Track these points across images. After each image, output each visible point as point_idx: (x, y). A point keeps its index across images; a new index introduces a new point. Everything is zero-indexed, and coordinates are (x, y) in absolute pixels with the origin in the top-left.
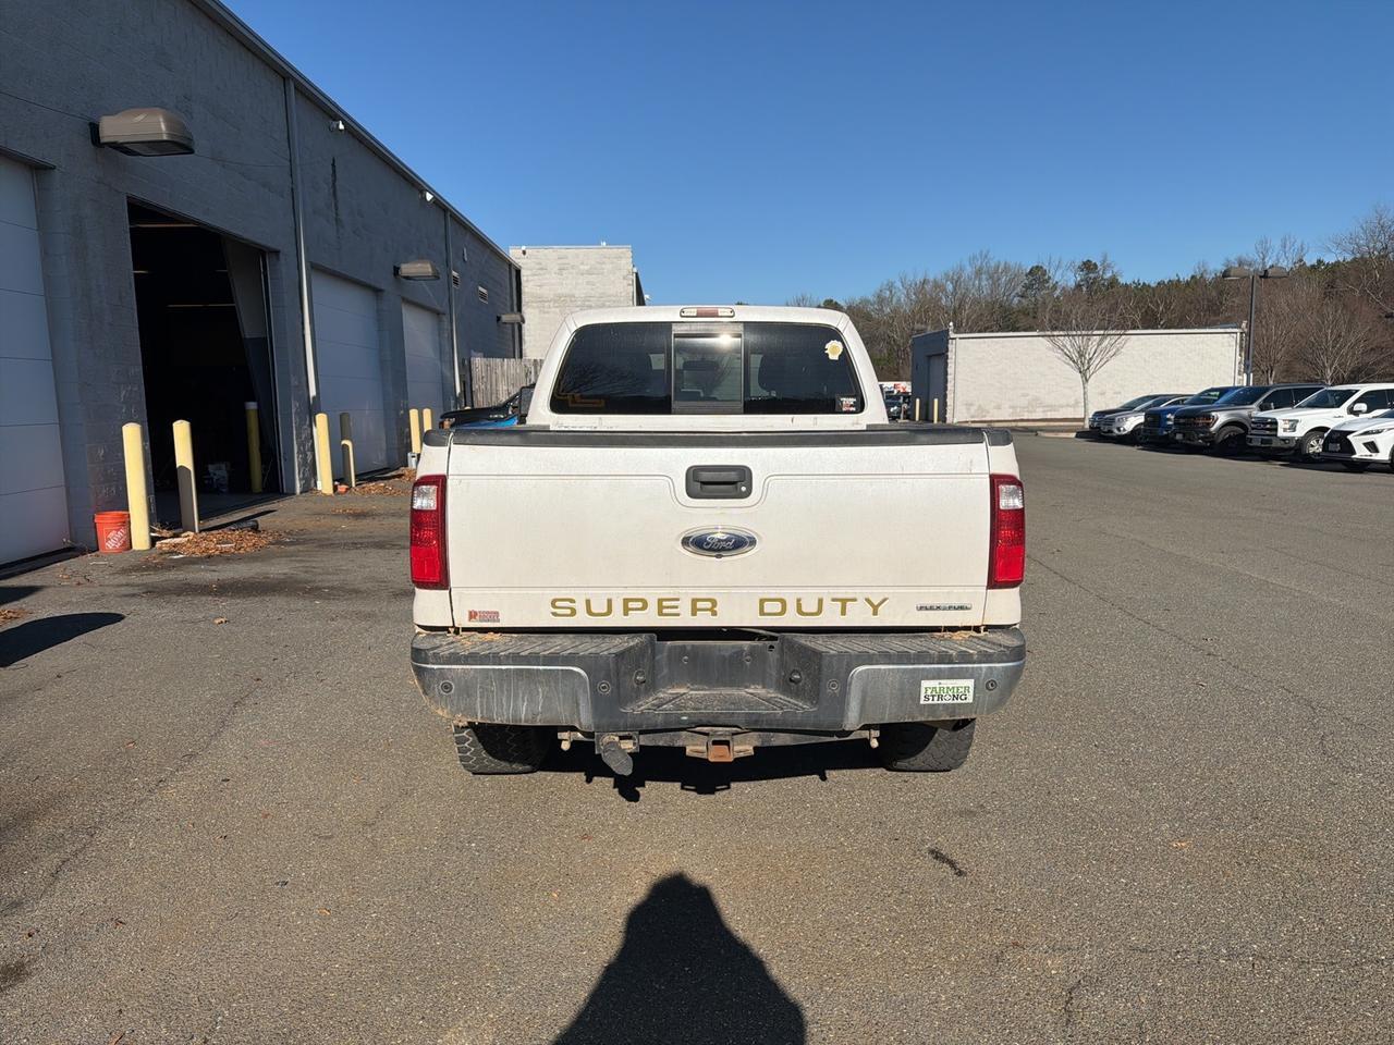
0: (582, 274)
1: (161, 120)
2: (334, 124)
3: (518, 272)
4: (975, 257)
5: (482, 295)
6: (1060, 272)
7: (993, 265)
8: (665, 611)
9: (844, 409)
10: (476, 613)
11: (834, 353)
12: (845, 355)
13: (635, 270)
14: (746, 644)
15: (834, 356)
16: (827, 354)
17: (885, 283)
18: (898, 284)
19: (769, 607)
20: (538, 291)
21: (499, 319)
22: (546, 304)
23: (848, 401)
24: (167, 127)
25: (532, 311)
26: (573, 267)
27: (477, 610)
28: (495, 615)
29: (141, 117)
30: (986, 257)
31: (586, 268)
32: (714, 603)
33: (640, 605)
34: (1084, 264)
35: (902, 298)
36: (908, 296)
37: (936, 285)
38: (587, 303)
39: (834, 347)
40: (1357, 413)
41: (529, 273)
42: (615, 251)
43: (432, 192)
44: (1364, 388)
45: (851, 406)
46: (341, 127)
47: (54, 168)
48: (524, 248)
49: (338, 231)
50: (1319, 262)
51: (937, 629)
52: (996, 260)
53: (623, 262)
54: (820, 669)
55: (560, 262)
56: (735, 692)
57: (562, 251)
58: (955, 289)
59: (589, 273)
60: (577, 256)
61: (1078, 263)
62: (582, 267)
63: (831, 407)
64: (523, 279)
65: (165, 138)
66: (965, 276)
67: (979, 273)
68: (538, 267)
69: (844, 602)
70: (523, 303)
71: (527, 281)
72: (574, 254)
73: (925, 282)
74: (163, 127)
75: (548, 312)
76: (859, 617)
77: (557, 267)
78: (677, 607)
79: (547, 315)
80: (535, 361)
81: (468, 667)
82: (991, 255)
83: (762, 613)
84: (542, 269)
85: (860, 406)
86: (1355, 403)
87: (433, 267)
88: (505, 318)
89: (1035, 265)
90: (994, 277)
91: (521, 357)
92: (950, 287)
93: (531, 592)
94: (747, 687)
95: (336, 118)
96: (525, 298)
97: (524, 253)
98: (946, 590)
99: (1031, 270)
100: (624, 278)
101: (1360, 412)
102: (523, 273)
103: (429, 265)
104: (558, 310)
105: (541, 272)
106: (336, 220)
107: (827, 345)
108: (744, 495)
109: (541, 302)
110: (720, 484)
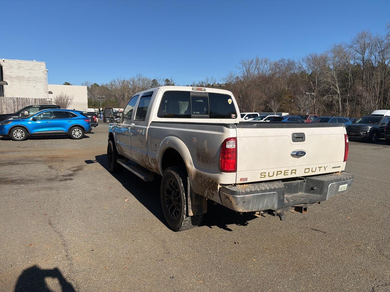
0: (27, 70)
4: (138, 75)
6: (160, 81)
7: (142, 78)
8: (285, 174)
9: (233, 117)
10: (242, 179)
12: (232, 103)
13: (47, 70)
14: (299, 181)
15: (230, 103)
17: (113, 80)
18: (117, 81)
19: (307, 171)
20: (9, 74)
22: (13, 79)
23: (233, 115)
26: (23, 67)
27: (242, 178)
28: (246, 179)
30: (141, 75)
31: (29, 68)
32: (296, 170)
33: (280, 173)
34: (166, 80)
35: (118, 85)
36: (119, 84)
37: (128, 82)
39: (230, 101)
40: (246, 119)
41: (6, 68)
42: (39, 63)
44: (247, 114)
48: (4, 59)
50: (218, 84)
51: (333, 173)
52: (143, 77)
53: (43, 67)
54: (323, 186)
55: (18, 65)
56: (295, 194)
57: (19, 61)
58: (133, 83)
59: (29, 69)
60: (25, 64)
61: (165, 80)
62: (27, 67)
64: (4, 70)
66: (136, 80)
67: (139, 80)
68: (9, 66)
69: (320, 168)
70: (3, 78)
71: (5, 71)
72: (23, 63)
73: (124, 81)
75: (14, 82)
76: (322, 172)
77: (17, 67)
78: (288, 173)
79: (13, 83)
80: (17, 98)
81: (250, 195)
82: (142, 75)
83: (305, 173)
84: (11, 67)
86: (246, 117)
89: (154, 79)
90: (143, 81)
91: (3, 96)
92: (132, 83)
93: (256, 171)
94: (298, 193)
96: (4, 76)
97: (4, 61)
98: (337, 163)
99: (153, 80)
100: (42, 72)
101: (247, 119)
102: (3, 68)
104: (18, 81)
105: (11, 68)
107: (228, 100)
108: (304, 141)
109: (11, 78)
110: (299, 138)
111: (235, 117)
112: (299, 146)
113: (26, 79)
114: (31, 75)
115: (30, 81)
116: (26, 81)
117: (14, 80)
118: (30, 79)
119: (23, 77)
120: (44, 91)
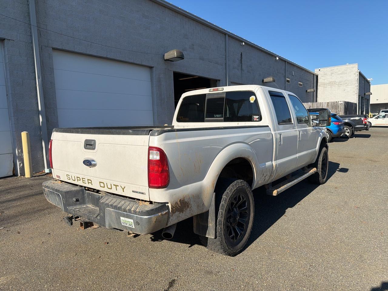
0: (339, 74)
1: (175, 52)
2: (242, 43)
3: (317, 76)
5: (300, 85)
8: (84, 182)
9: (255, 120)
11: (252, 100)
12: (256, 101)
13: (359, 71)
15: (253, 102)
16: (250, 101)
19: (102, 185)
20: (323, 81)
21: (307, 91)
23: (256, 117)
24: (176, 54)
25: (321, 87)
26: (336, 73)
29: (172, 52)
31: (341, 72)
33: (79, 179)
38: (340, 83)
39: (253, 98)
41: (321, 76)
42: (351, 66)
43: (278, 56)
45: (257, 119)
46: (244, 44)
47: (154, 67)
48: (319, 69)
49: (241, 72)
53: (355, 69)
55: (331, 71)
57: (333, 68)
59: (341, 74)
60: (338, 69)
62: (339, 72)
63: (250, 119)
65: (176, 56)
68: (324, 74)
69: (116, 186)
70: (318, 85)
71: (320, 79)
72: (336, 69)
74: (175, 54)
75: (326, 88)
76: (120, 192)
77: (330, 73)
80: (320, 103)
83: (100, 186)
85: (260, 119)
87: (273, 79)
88: (308, 91)
91: (316, 102)
93: (63, 172)
95: (242, 42)
96: (319, 84)
97: (320, 70)
100: (354, 74)
102: (319, 76)
103: (272, 78)
104: (330, 86)
106: (241, 69)
107: (251, 98)
108: (94, 149)
109: (324, 84)
110: (89, 145)
111: (258, 120)
112: (89, 155)
113: (337, 84)
114: (342, 79)
115: (341, 84)
116: (337, 86)
117: (327, 86)
118: (341, 83)
119: (334, 82)
120: (354, 93)
